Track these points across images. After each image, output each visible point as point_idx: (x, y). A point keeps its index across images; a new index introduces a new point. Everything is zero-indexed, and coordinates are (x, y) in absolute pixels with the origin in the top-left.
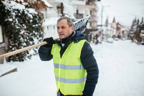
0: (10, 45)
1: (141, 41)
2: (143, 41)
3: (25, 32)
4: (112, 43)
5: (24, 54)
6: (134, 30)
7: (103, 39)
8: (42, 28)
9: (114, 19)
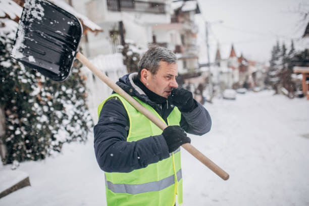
0: (10, 123)
1: (295, 90)
2: (298, 89)
3: (43, 90)
4: (234, 99)
5: (45, 141)
6: (277, 69)
7: (215, 94)
8: (82, 78)
9: (233, 48)
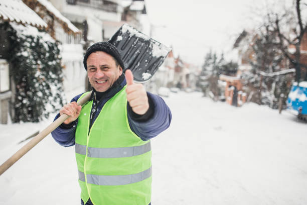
1: (220, 95)
2: (222, 94)
4: (167, 97)
6: (207, 74)
